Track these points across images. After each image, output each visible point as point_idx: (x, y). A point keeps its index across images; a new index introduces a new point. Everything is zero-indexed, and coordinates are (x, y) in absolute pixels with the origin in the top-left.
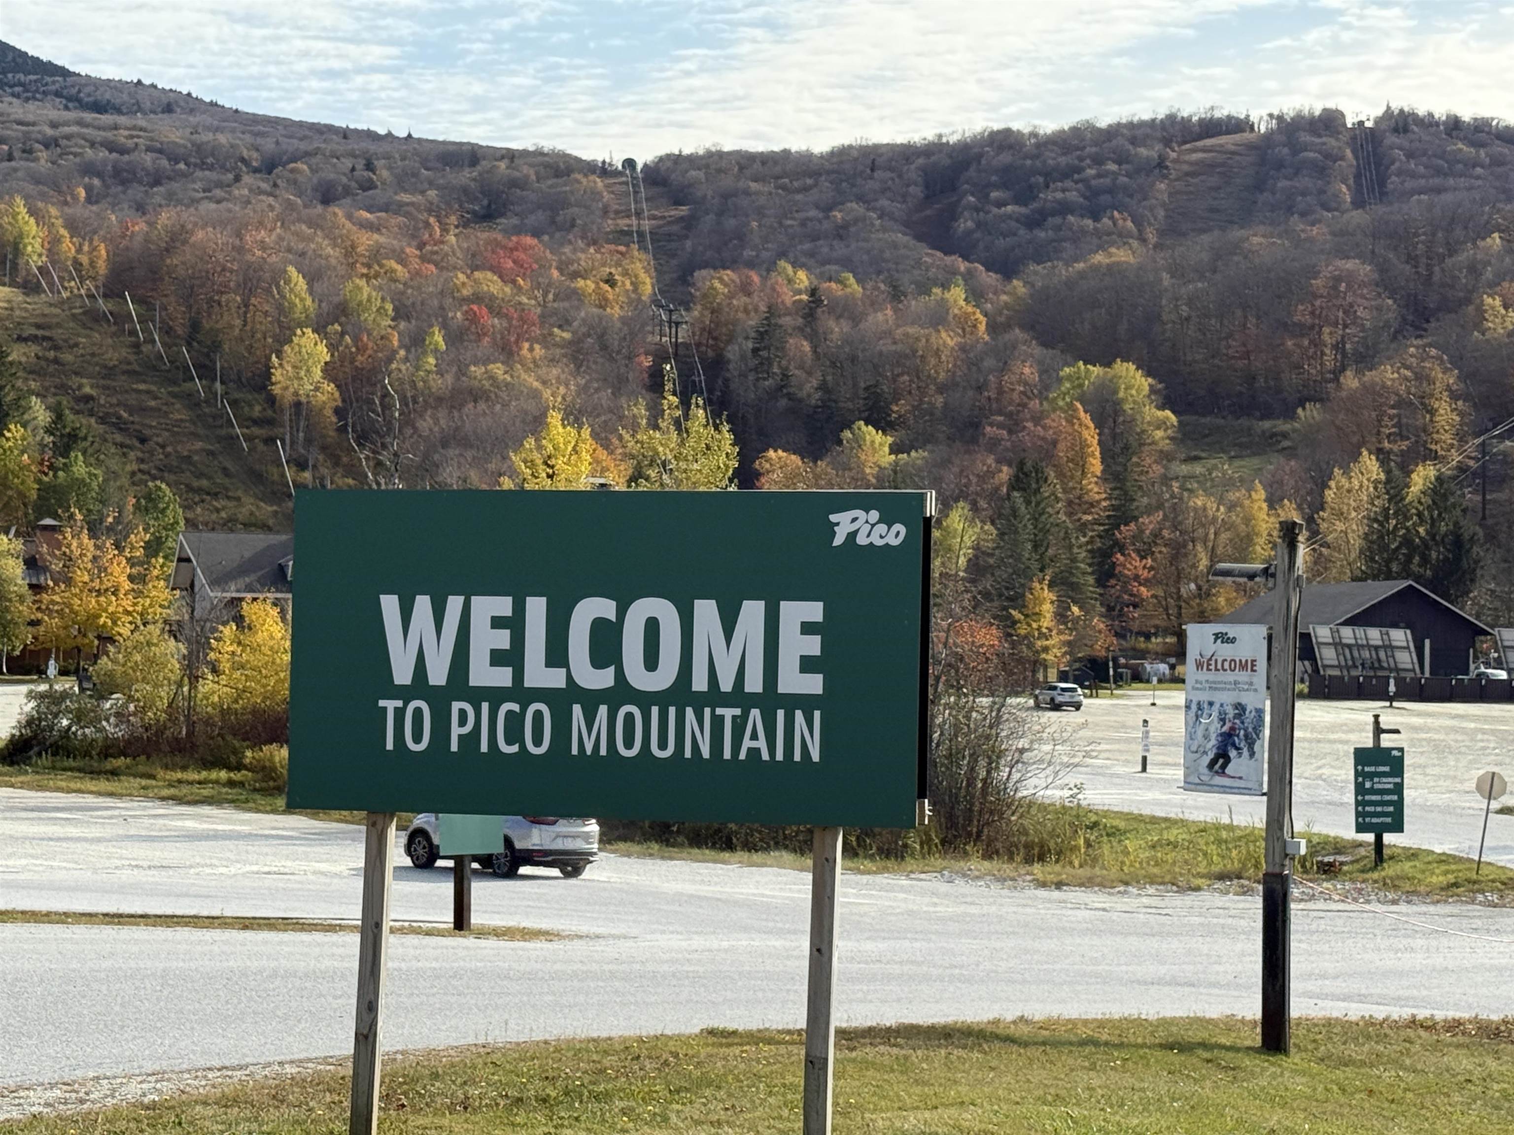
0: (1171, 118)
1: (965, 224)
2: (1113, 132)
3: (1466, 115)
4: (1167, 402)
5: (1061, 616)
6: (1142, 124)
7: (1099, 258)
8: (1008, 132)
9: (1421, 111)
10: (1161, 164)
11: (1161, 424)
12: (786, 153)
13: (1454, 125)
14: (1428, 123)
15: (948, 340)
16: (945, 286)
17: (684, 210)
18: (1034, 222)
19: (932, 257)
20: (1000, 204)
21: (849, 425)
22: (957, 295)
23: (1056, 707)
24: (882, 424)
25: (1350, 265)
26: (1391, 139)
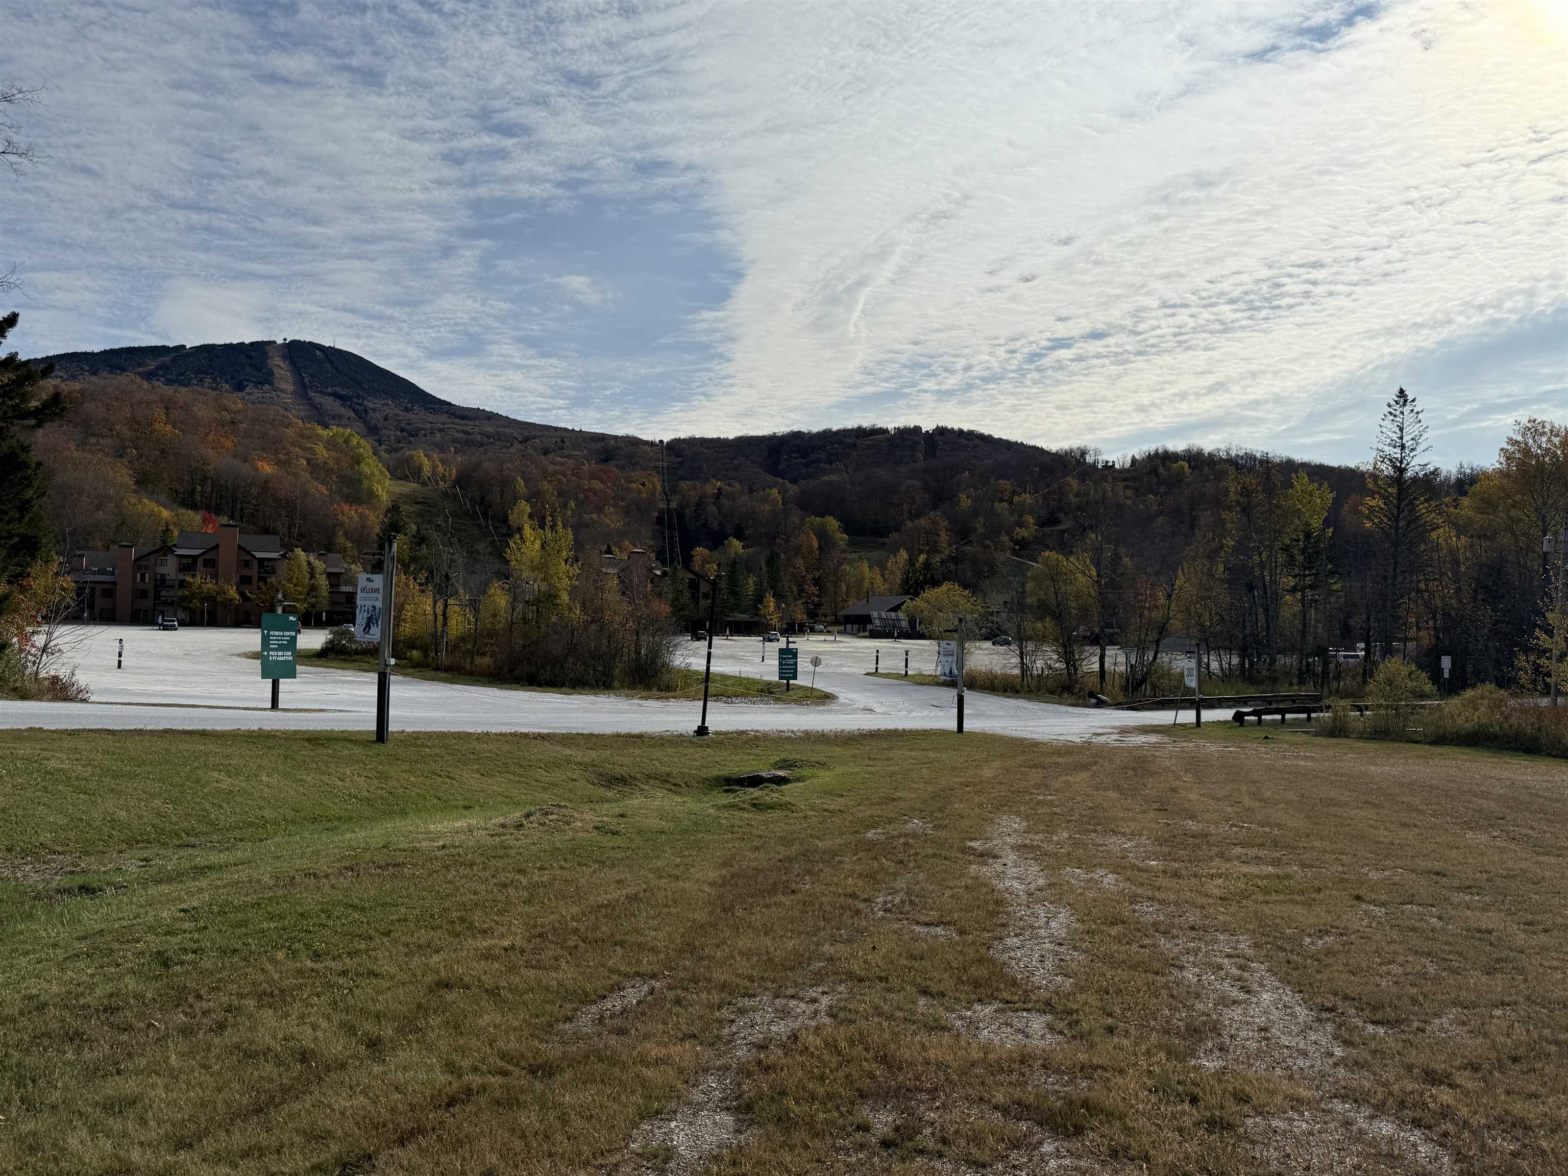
0: (859, 428)
1: (783, 465)
2: (839, 432)
3: (965, 428)
4: (846, 531)
5: (778, 607)
6: (849, 430)
7: (826, 478)
8: (799, 432)
9: (949, 427)
10: (855, 445)
11: (841, 539)
12: (719, 439)
13: (961, 431)
14: (952, 431)
15: (767, 507)
16: (770, 488)
17: (679, 459)
18: (807, 466)
19: (770, 478)
20: (796, 458)
21: (727, 538)
22: (775, 491)
23: (771, 640)
24: (740, 539)
25: (913, 482)
26: (938, 437)
